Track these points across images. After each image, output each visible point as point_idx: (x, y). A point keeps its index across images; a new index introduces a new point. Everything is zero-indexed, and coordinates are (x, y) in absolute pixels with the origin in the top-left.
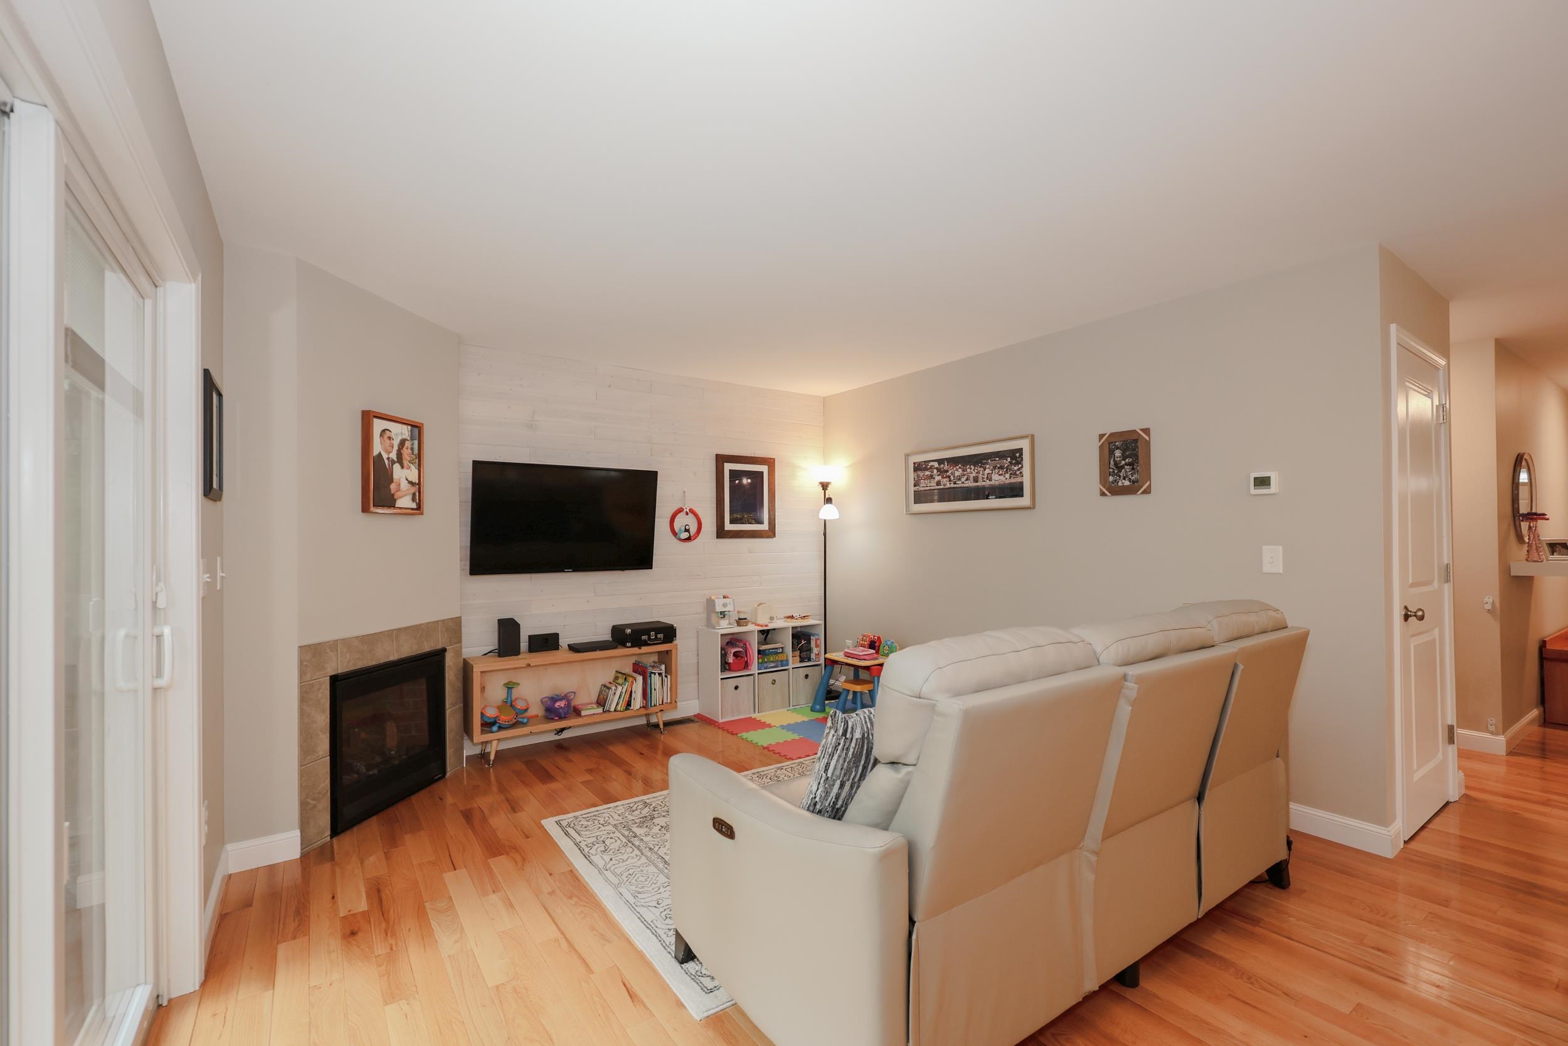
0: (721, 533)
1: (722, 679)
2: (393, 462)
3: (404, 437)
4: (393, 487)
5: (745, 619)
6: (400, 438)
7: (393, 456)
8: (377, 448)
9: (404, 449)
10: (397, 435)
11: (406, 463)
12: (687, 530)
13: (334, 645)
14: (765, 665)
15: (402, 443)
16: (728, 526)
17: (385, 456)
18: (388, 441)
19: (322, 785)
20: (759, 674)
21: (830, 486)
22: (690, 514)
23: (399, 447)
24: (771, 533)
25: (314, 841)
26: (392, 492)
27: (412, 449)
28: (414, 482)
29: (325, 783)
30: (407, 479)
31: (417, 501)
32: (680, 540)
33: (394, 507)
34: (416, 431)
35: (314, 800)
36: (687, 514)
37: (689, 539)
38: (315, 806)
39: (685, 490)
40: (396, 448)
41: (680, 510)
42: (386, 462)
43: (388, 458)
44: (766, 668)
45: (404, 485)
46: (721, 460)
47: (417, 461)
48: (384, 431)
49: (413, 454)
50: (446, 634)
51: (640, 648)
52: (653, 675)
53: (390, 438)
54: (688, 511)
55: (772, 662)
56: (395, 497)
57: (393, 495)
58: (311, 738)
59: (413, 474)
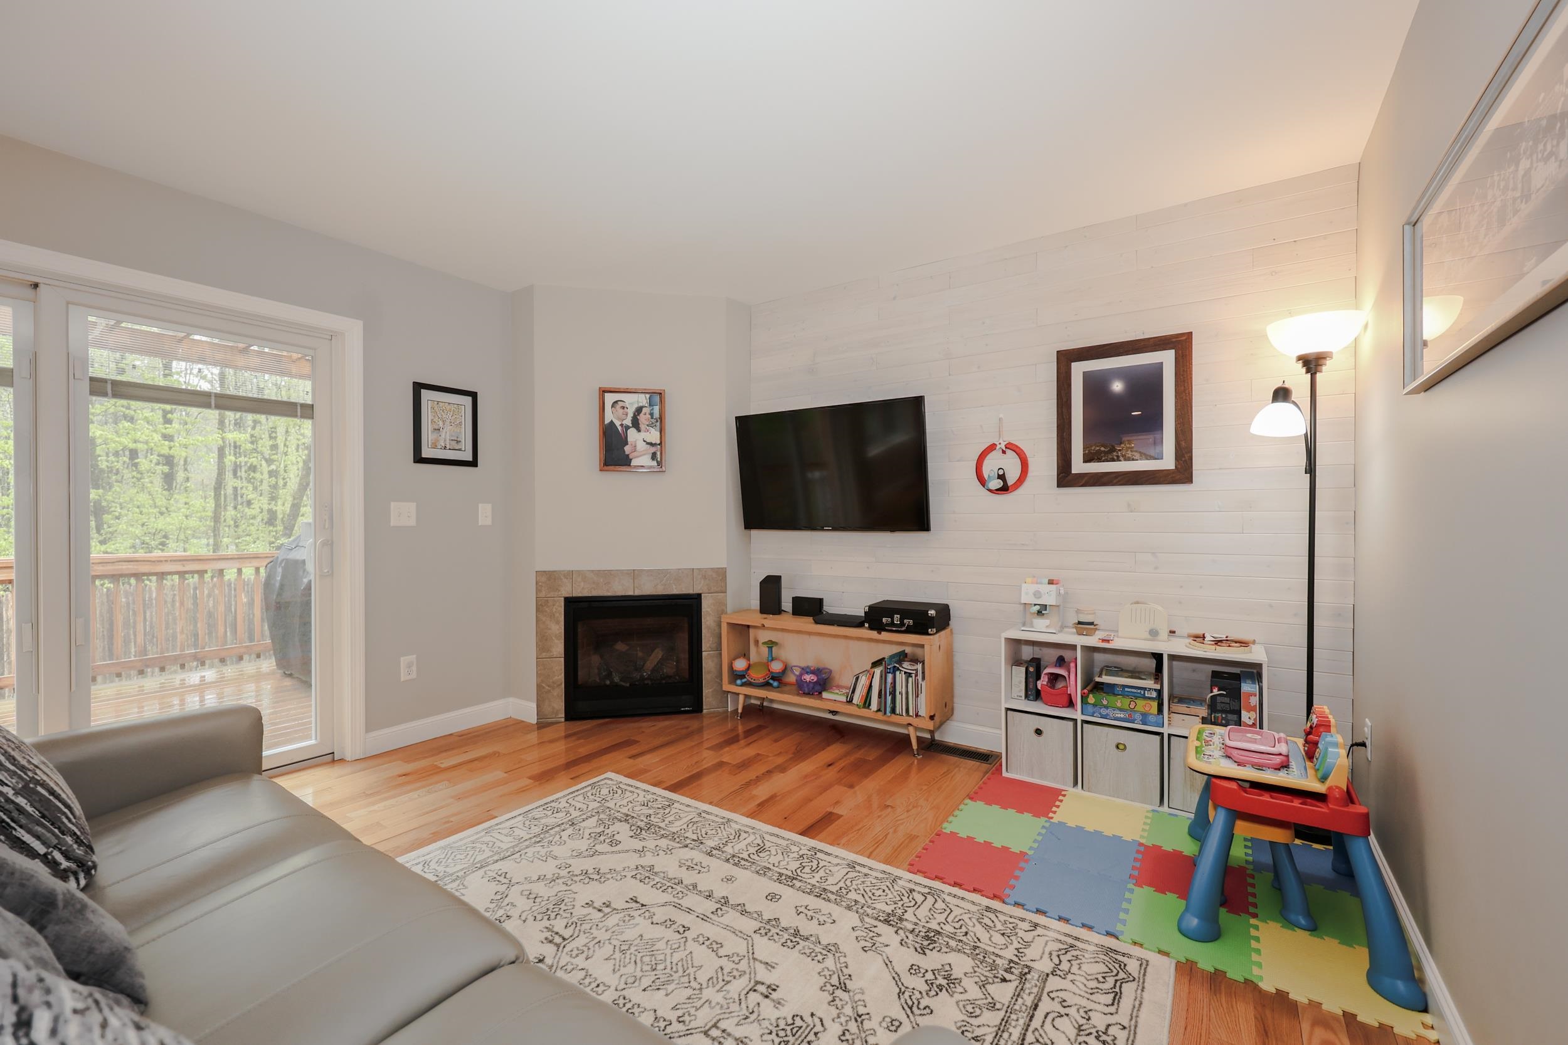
0: (1066, 478)
1: (1008, 709)
2: (627, 428)
3: (641, 404)
4: (627, 449)
5: (1092, 624)
6: (636, 406)
7: (628, 422)
8: (609, 417)
9: (641, 415)
10: (632, 404)
11: (642, 427)
12: (1002, 477)
13: (570, 574)
14: (1104, 711)
15: (639, 410)
16: (1079, 466)
17: (617, 423)
18: (621, 411)
19: (556, 677)
20: (1084, 722)
22: (1008, 451)
23: (634, 414)
24: (1182, 473)
25: (549, 717)
26: (627, 453)
27: (652, 414)
28: (653, 442)
29: (560, 676)
30: (644, 441)
31: (659, 460)
32: (990, 491)
33: (630, 465)
34: (657, 398)
35: (549, 686)
36: (1004, 452)
37: (1004, 489)
38: (549, 691)
39: (1001, 416)
40: (631, 415)
41: (992, 448)
42: (620, 428)
43: (622, 425)
44: (1102, 717)
45: (641, 446)
47: (658, 424)
48: (616, 402)
49: (652, 418)
50: (703, 582)
53: (623, 408)
54: (1004, 449)
55: (1121, 710)
56: (631, 457)
57: (628, 455)
58: (546, 640)
59: (654, 436)
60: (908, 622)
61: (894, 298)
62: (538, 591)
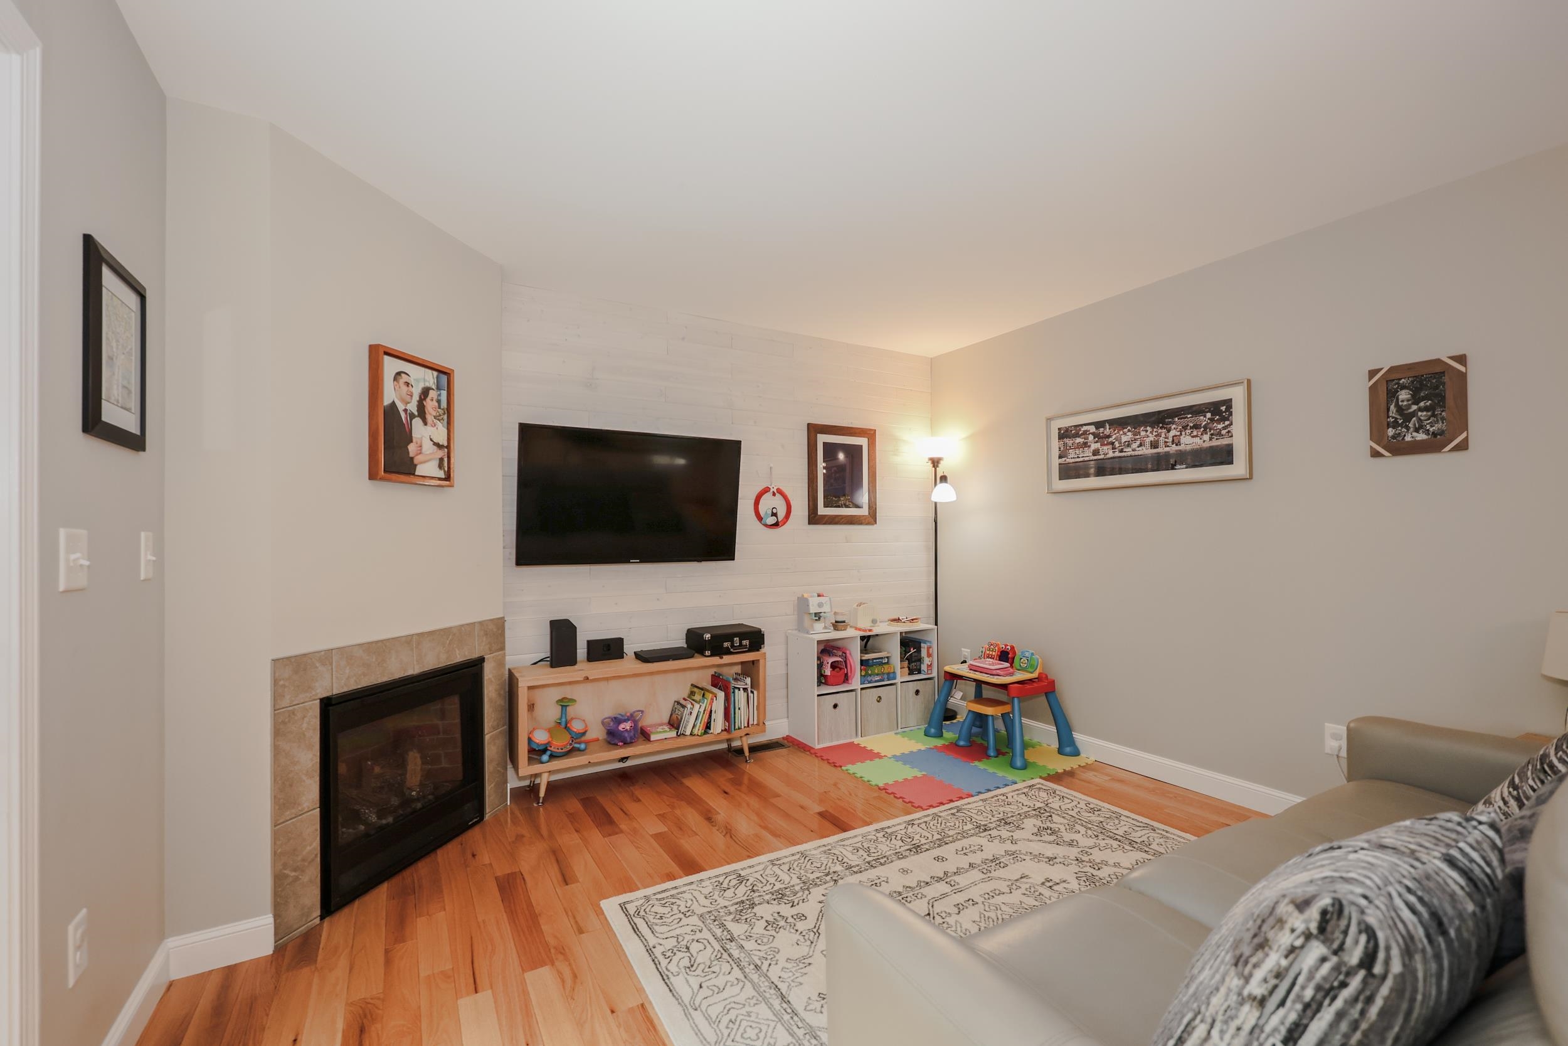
0: (814, 518)
1: (818, 695)
2: (412, 416)
3: (427, 385)
4: (412, 448)
5: (844, 622)
6: (421, 385)
7: (413, 407)
8: (390, 394)
9: (428, 399)
10: (417, 380)
11: (429, 418)
12: (774, 515)
13: (326, 656)
14: (869, 679)
15: (425, 392)
16: (822, 510)
17: (401, 407)
18: (404, 388)
19: (309, 848)
20: (862, 689)
21: (941, 462)
22: (777, 495)
23: (420, 397)
24: (872, 518)
25: (295, 927)
26: (411, 455)
27: (439, 401)
28: (441, 444)
29: (313, 844)
30: (431, 440)
31: (446, 469)
32: (766, 525)
33: (414, 474)
34: (444, 378)
35: (295, 870)
36: (774, 494)
37: (776, 525)
38: (297, 879)
39: (772, 465)
40: (416, 398)
41: (766, 490)
42: (403, 415)
43: (405, 410)
44: (869, 682)
45: (428, 447)
46: (814, 430)
47: (445, 417)
48: (399, 374)
49: (440, 408)
50: (484, 639)
51: (721, 658)
52: (736, 691)
53: (407, 384)
54: (776, 492)
55: (877, 675)
56: (416, 461)
57: (412, 459)
58: (291, 786)
59: (439, 433)
60: (746, 642)
61: (683, 339)
62: (276, 697)
